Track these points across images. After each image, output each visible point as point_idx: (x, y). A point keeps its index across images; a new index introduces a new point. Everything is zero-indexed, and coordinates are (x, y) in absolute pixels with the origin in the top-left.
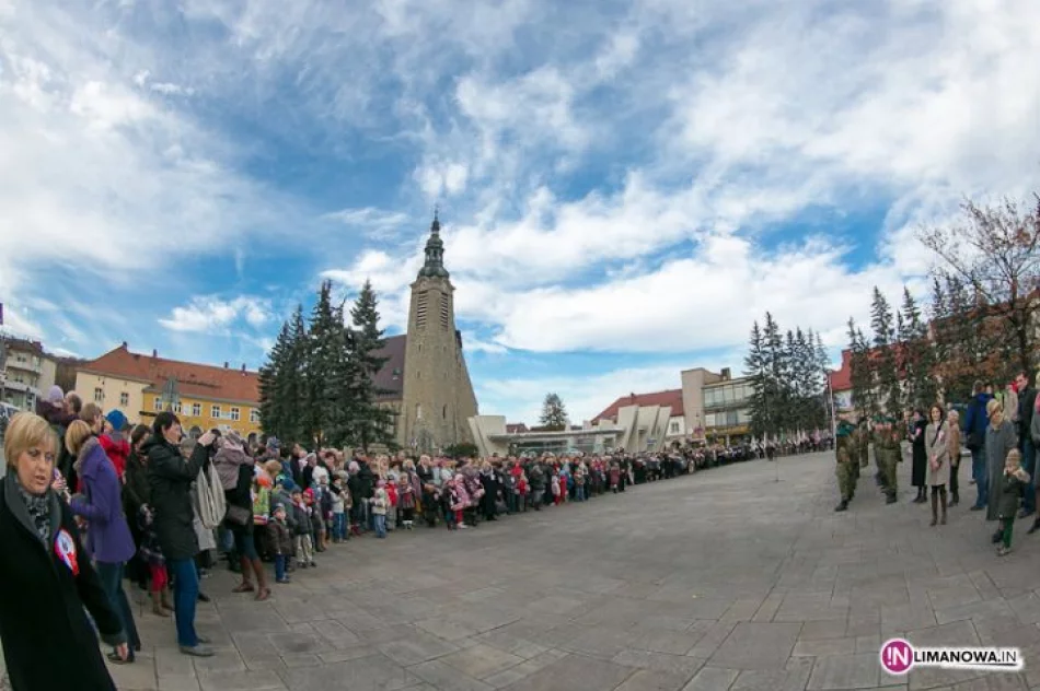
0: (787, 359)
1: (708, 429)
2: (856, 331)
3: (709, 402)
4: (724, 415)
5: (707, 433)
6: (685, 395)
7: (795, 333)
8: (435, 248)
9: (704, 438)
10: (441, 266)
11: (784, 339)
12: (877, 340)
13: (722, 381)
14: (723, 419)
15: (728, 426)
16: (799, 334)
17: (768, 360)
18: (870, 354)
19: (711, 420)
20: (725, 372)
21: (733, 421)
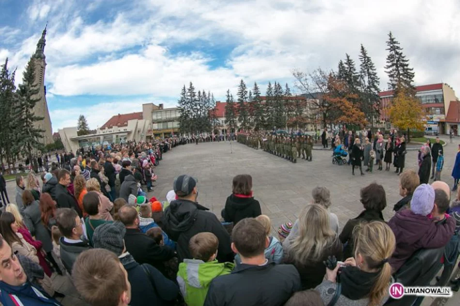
0: (197, 102)
1: (154, 130)
2: (230, 95)
3: (155, 117)
4: (162, 124)
5: (154, 132)
6: (143, 115)
7: (202, 92)
8: (42, 44)
9: (153, 134)
10: (43, 53)
11: (197, 94)
12: (239, 100)
13: (159, 109)
14: (161, 126)
15: (163, 129)
16: (204, 93)
17: (189, 102)
18: (235, 105)
19: (156, 126)
20: (161, 105)
21: (166, 127)
